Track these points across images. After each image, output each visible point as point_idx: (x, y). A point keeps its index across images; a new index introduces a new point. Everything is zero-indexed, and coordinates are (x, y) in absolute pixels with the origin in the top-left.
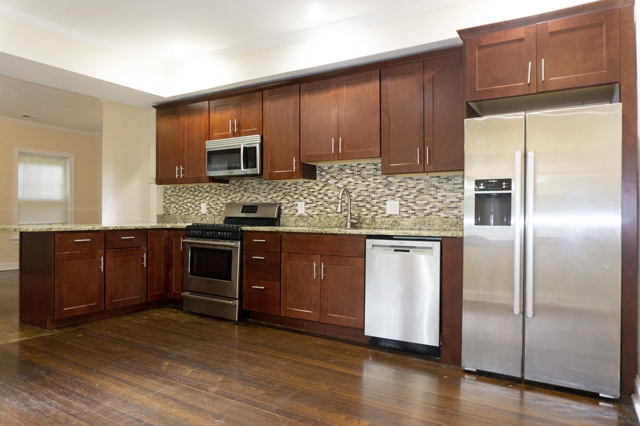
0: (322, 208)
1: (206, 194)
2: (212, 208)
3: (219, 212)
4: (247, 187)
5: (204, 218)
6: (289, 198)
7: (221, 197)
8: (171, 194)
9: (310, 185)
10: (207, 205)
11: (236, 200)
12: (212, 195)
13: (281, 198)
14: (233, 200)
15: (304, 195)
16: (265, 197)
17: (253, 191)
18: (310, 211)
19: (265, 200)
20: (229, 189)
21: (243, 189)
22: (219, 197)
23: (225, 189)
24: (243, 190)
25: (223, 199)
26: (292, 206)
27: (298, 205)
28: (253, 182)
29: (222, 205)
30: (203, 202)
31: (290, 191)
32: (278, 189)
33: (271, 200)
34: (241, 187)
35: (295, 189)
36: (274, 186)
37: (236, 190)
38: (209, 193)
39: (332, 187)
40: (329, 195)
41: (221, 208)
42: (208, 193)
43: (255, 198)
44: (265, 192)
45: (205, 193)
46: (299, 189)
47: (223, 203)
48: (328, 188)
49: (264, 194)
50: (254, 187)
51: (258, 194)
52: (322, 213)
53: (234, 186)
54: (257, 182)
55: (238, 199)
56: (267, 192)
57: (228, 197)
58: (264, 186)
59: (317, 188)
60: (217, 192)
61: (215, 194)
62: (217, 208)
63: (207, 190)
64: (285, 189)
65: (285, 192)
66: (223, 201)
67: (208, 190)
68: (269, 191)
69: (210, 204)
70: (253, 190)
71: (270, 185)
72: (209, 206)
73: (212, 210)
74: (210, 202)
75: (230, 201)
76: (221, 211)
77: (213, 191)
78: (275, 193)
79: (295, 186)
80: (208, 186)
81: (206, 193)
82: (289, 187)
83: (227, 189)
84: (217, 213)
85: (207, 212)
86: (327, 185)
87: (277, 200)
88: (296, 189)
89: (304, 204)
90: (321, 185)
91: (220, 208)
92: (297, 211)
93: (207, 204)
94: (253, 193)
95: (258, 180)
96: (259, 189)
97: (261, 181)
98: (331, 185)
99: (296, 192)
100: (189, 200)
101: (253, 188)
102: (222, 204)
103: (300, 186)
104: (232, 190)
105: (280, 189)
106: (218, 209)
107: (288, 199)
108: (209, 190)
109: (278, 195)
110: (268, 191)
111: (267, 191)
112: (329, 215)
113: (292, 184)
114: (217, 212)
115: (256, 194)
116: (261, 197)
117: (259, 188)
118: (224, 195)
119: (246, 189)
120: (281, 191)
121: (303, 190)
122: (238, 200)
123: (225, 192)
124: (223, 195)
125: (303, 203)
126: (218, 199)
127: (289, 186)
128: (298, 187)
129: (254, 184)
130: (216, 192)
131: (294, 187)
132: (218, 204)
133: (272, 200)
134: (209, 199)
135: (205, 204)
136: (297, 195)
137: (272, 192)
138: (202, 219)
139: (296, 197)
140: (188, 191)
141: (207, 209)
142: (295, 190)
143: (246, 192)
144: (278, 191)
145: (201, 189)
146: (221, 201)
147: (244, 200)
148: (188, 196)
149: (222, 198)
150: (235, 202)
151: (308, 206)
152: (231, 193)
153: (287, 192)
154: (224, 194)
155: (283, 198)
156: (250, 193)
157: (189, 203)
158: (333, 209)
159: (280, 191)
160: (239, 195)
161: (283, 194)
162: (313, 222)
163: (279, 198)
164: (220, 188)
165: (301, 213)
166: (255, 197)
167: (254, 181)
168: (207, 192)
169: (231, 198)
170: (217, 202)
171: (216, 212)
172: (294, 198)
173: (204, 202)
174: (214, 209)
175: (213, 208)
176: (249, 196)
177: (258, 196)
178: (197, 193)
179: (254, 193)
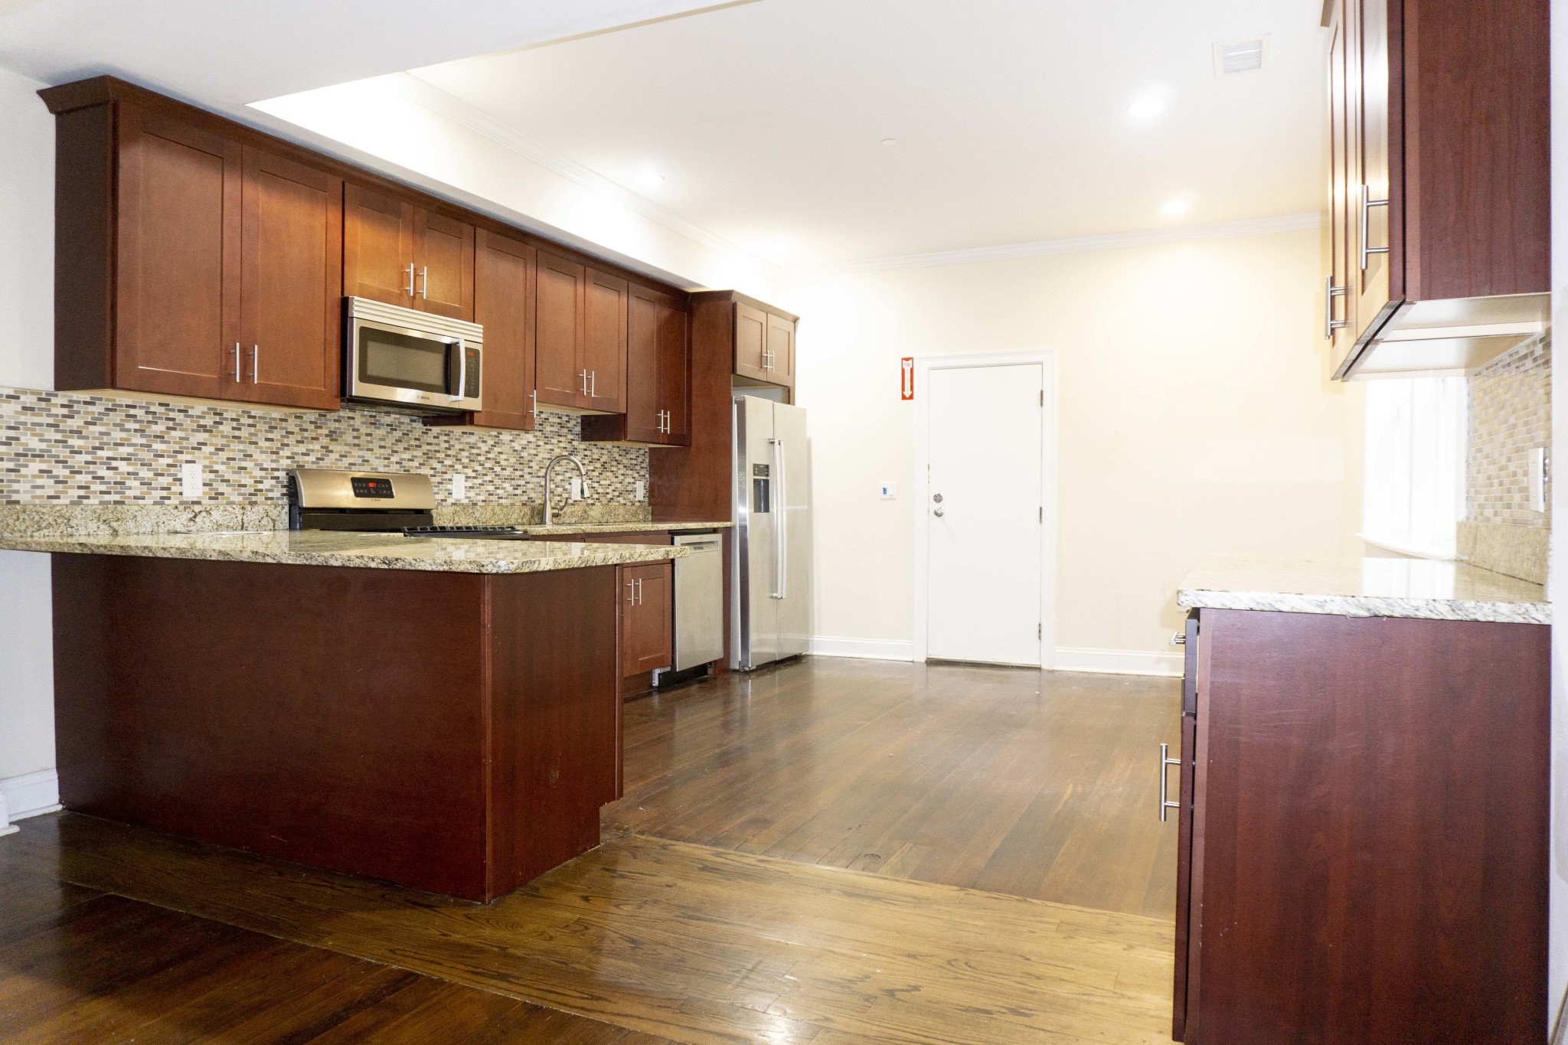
0: (491, 488)
1: (197, 434)
2: (222, 481)
3: (250, 494)
4: (339, 429)
5: (204, 514)
6: (435, 464)
7: (256, 448)
8: (22, 419)
9: (472, 439)
10: (203, 472)
11: (307, 462)
12: (224, 441)
13: (420, 464)
14: (299, 462)
15: (463, 461)
16: (385, 459)
17: (356, 441)
18: (472, 494)
19: (385, 466)
20: (282, 428)
21: (325, 431)
22: (251, 449)
23: (270, 427)
24: (326, 436)
25: (264, 456)
26: (442, 483)
27: (454, 481)
28: (353, 418)
29: (258, 474)
30: (187, 462)
31: (436, 448)
32: (413, 443)
33: (398, 465)
34: (321, 428)
35: (447, 445)
36: (403, 434)
37: (306, 434)
38: (211, 431)
39: (506, 448)
40: (503, 463)
41: (256, 482)
42: (205, 431)
43: (361, 460)
44: (384, 447)
45: (193, 430)
46: (453, 446)
47: (265, 466)
48: (499, 450)
49: (382, 450)
50: (358, 430)
51: (368, 450)
52: (491, 498)
53: (298, 422)
54: (364, 419)
55: (312, 458)
56: (389, 448)
57: (281, 453)
58: (381, 432)
59: (484, 448)
60: (244, 433)
61: (234, 437)
62: (243, 483)
63: (202, 422)
64: (429, 444)
65: (428, 450)
66: (266, 461)
67: (208, 421)
68: (393, 444)
69: (216, 467)
70: (354, 437)
71: (396, 430)
72: (212, 476)
73: (222, 488)
74: (217, 463)
75: (289, 461)
76: (255, 490)
77: (226, 428)
78: (407, 451)
79: (446, 438)
80: (206, 410)
81: (199, 431)
82: (436, 441)
83: (276, 428)
84: (241, 498)
85: (204, 493)
86: (498, 443)
87: (412, 467)
88: (450, 445)
89: (464, 479)
90: (491, 442)
91: (252, 481)
92: (451, 494)
93: (205, 466)
94: (355, 445)
95: (366, 413)
96: (369, 438)
97: (375, 417)
98: (504, 444)
99: (449, 452)
100: (124, 451)
101: (355, 434)
102: (261, 469)
103: (456, 439)
104: (292, 433)
105: (418, 443)
106: (245, 486)
107: (434, 466)
108: (212, 423)
109: (412, 456)
110: (390, 445)
111: (388, 443)
112: (501, 501)
113: (441, 434)
114: (244, 494)
115: (361, 450)
116: (376, 458)
117: (370, 435)
118: (268, 444)
119: (335, 432)
120: (420, 446)
121: (460, 450)
122: (313, 463)
123: (270, 436)
124: (263, 444)
125: (463, 477)
126: (245, 456)
127: (435, 437)
128: (452, 443)
129: (357, 423)
130: (237, 433)
131: (445, 441)
132: (245, 468)
133: (400, 467)
134: (211, 453)
135: (198, 468)
136: (450, 460)
137: (400, 447)
138: (195, 516)
139: (448, 462)
140: (117, 417)
141: (205, 485)
142: (446, 448)
143: (337, 440)
144: (412, 445)
145: (180, 417)
146: (257, 460)
147: (332, 463)
148: (117, 435)
149: (262, 452)
150: (304, 466)
151: (469, 484)
152: (291, 440)
153: (431, 451)
154: (267, 440)
155: (424, 464)
156: (346, 445)
157: (124, 463)
158: (507, 489)
159: (417, 446)
160: (316, 446)
161: (424, 454)
162: (483, 516)
163: (416, 464)
164: (251, 421)
165: (458, 498)
166: (359, 457)
167: (357, 415)
168: (204, 429)
169: (290, 455)
170: (244, 464)
171: (239, 494)
172: (446, 466)
173: (194, 462)
174: (233, 486)
175: (228, 481)
176: (346, 452)
177: (368, 455)
178: (159, 428)
179: (358, 445)
